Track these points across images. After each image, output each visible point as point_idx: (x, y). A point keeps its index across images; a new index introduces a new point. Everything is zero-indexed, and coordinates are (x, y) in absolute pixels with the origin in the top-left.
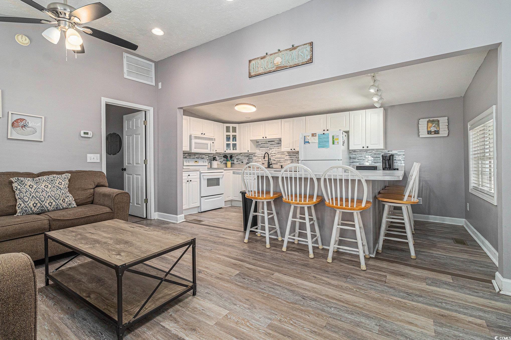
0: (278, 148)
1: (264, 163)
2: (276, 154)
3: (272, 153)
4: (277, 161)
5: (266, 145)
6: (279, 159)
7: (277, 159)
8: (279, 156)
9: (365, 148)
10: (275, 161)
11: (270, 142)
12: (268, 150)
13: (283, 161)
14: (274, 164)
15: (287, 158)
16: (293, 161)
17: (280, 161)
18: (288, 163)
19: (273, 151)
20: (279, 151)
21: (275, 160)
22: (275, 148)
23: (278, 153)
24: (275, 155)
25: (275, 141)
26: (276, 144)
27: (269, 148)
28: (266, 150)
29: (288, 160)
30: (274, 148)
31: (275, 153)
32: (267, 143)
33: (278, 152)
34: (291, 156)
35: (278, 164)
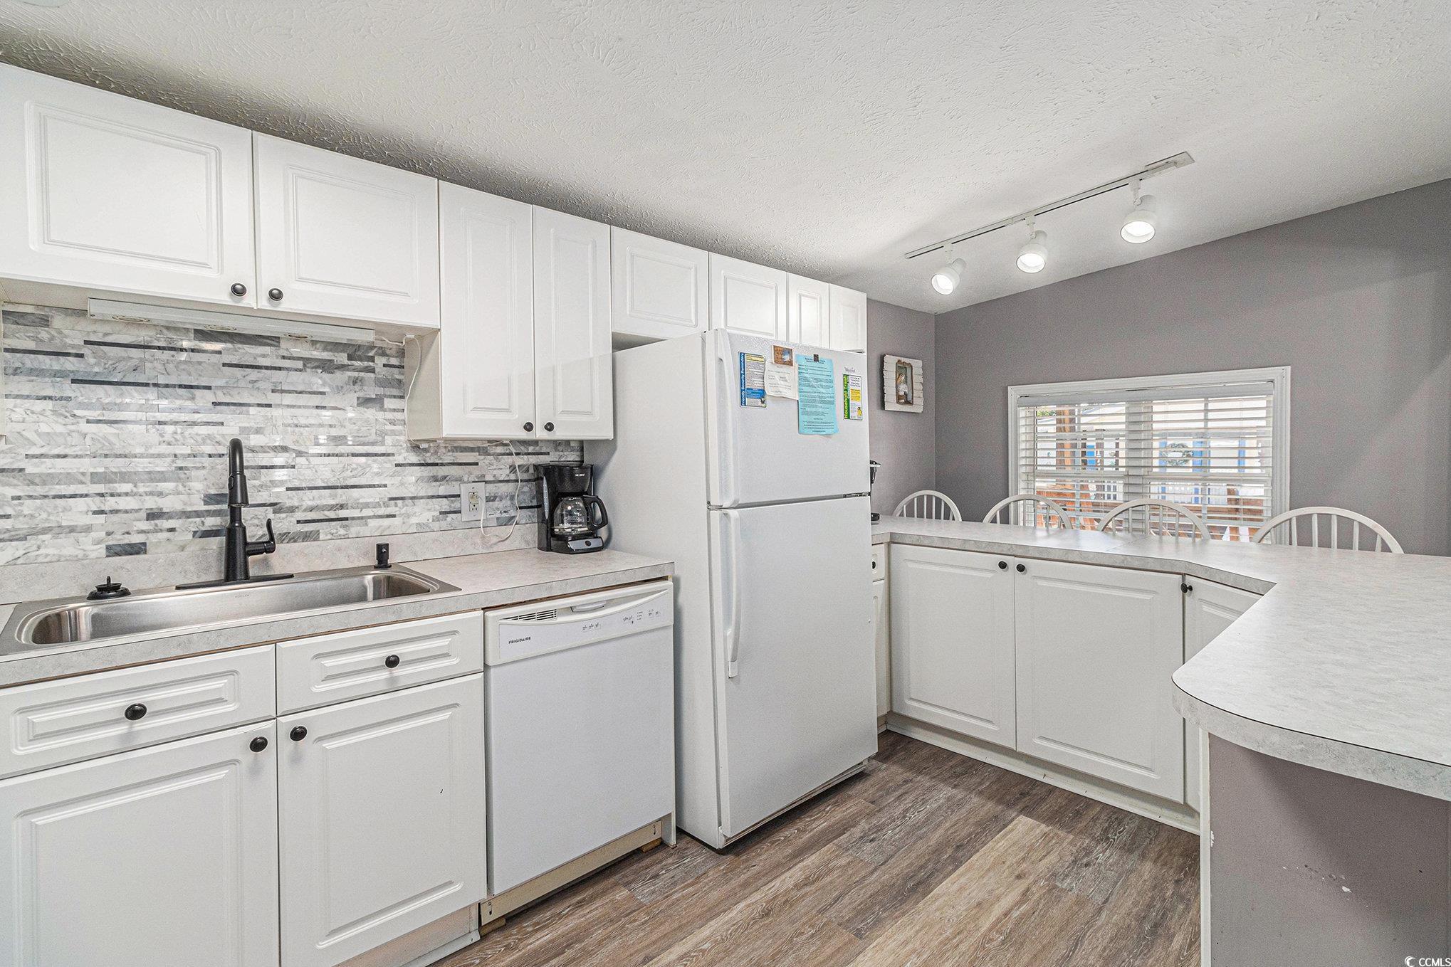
0: (317, 400)
1: (136, 539)
2: (300, 454)
3: (259, 440)
4: (311, 509)
5: (154, 366)
6: (326, 498)
7: (308, 499)
8: (328, 470)
10: (292, 510)
12: (196, 417)
13: (367, 512)
15: (411, 481)
16: (456, 505)
17: (343, 514)
18: (414, 520)
19: (258, 431)
20: (333, 432)
21: (288, 503)
22: (288, 399)
23: (322, 449)
24: (282, 458)
25: (283, 344)
26: (300, 364)
27: (204, 398)
28: (162, 409)
29: (413, 498)
30: (273, 398)
31: (285, 449)
32: (185, 344)
34: (442, 471)
35: (322, 537)
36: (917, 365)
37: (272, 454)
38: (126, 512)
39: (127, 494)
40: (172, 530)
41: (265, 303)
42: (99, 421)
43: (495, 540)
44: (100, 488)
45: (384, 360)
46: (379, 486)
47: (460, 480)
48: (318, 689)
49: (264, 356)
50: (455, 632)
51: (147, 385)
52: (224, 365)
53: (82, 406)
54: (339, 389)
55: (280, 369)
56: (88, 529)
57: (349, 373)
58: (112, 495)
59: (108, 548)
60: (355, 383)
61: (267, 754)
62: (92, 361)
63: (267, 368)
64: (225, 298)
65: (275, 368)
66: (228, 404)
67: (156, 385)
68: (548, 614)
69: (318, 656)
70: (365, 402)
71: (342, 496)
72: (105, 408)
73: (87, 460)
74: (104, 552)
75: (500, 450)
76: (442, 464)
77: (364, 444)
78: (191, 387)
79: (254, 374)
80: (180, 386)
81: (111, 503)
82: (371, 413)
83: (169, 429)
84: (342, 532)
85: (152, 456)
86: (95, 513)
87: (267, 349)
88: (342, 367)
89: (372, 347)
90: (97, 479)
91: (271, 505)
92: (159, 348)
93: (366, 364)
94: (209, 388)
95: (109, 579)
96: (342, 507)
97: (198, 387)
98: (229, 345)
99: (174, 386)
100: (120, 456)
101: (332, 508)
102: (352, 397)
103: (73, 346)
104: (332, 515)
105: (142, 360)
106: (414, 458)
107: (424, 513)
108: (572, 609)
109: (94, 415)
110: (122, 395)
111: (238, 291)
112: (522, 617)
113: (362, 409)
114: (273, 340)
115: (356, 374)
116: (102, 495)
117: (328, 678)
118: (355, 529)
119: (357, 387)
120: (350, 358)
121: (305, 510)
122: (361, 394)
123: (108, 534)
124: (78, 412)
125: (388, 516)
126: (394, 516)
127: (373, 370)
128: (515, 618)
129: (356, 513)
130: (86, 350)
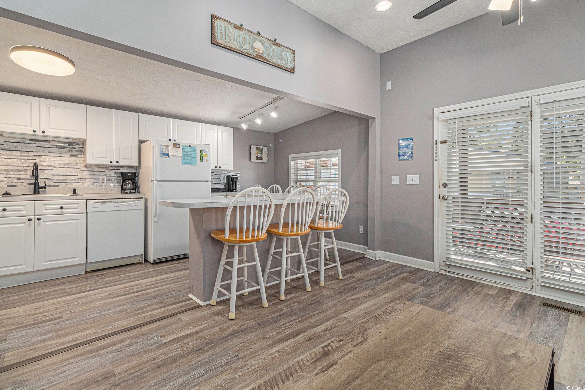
0: (60, 155)
1: (14, 184)
2: (55, 167)
3: (44, 164)
4: (57, 180)
5: (20, 147)
6: (61, 178)
7: (57, 177)
8: (62, 171)
9: (218, 168)
10: (52, 180)
11: (35, 142)
12: (29, 158)
14: (50, 186)
15: (86, 174)
16: (98, 181)
17: (66, 181)
18: (85, 184)
20: (64, 162)
22: (52, 154)
23: (61, 166)
24: (50, 168)
25: (51, 142)
26: (55, 147)
27: (31, 154)
28: (21, 156)
29: (85, 179)
30: (48, 154)
31: (51, 166)
32: (28, 142)
33: (60, 164)
34: (94, 173)
35: (60, 186)
36: (265, 149)
37: (48, 167)
38: (12, 178)
39: (12, 174)
40: (22, 182)
41: (41, 134)
42: (7, 158)
43: (109, 190)
44: (6, 173)
45: (78, 146)
46: (76, 175)
47: (99, 175)
48: (44, 211)
49: (46, 145)
50: (78, 204)
51: (18, 151)
52: (36, 147)
53: (3, 155)
54: (65, 152)
55: (50, 148)
56: (3, 181)
57: (68, 149)
58: (9, 174)
59: (8, 185)
60: (70, 151)
61: (32, 222)
62: (5, 145)
63: (47, 147)
64: (32, 133)
65: (49, 147)
66: (37, 155)
67: (20, 151)
68: (105, 202)
69: (44, 205)
70: (72, 156)
71: (65, 177)
72: (8, 155)
73: (3, 167)
74: (7, 186)
75: (111, 168)
76: (94, 171)
77: (72, 165)
78: (28, 151)
79: (43, 149)
80: (26, 151)
81: (9, 176)
82: (74, 158)
83: (23, 160)
84: (65, 186)
85: (18, 166)
86: (5, 178)
87: (47, 143)
88: (67, 147)
89: (75, 143)
90: (6, 170)
91: (47, 178)
92: (21, 143)
93: (73, 147)
94: (33, 152)
95: (7, 191)
96: (66, 180)
97: (30, 151)
98: (38, 142)
99: (24, 151)
100: (11, 166)
101: (63, 180)
102: (69, 154)
103: (1, 142)
104: (63, 182)
105: (17, 146)
106: (86, 169)
107: (88, 183)
108: (112, 202)
109: (6, 157)
110: (12, 153)
111: (35, 131)
112: (96, 202)
113: (71, 157)
114: (49, 141)
115: (70, 149)
116: (7, 174)
117: (46, 209)
118: (69, 185)
119: (70, 152)
120: (69, 145)
121: (56, 180)
122: (71, 154)
123: (8, 182)
124: (2, 156)
125: (78, 183)
126: (80, 183)
127: (75, 148)
128: (95, 202)
129: (69, 181)
130: (4, 143)
